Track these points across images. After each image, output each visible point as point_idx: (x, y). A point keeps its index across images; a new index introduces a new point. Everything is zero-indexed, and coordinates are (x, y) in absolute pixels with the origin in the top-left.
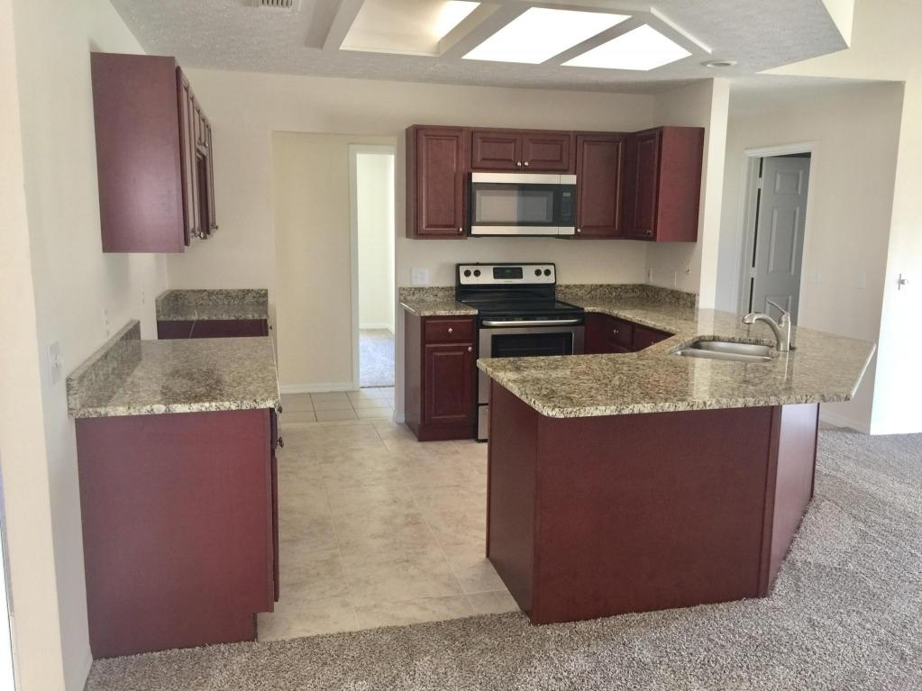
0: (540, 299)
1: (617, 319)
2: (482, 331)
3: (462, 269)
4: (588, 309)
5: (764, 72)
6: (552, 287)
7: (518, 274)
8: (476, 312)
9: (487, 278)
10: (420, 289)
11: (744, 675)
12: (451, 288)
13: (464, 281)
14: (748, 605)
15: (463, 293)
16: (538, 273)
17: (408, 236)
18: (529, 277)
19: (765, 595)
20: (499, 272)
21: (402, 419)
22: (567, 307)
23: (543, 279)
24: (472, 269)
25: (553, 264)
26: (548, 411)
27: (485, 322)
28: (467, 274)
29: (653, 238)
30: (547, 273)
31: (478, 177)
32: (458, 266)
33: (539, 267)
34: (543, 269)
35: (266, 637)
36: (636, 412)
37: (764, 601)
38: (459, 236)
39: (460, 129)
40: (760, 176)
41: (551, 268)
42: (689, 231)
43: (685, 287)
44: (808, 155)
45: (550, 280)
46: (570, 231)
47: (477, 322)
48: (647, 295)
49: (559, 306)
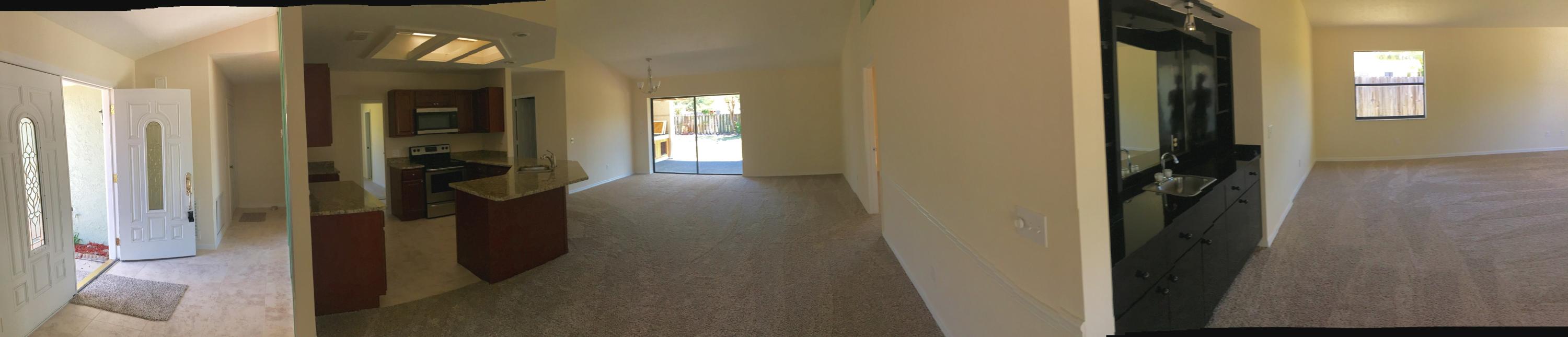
0: (445, 159)
1: (480, 164)
2: (427, 174)
3: (412, 149)
4: (468, 161)
5: (523, 66)
6: (448, 154)
7: (435, 149)
8: (423, 166)
9: (423, 152)
10: (396, 159)
11: (576, 279)
12: (406, 158)
13: (414, 154)
14: (563, 257)
15: (413, 159)
16: (443, 148)
17: (390, 137)
18: (440, 150)
19: (567, 252)
20: (427, 149)
21: (391, 213)
22: (455, 161)
23: (445, 151)
24: (416, 149)
25: (448, 144)
26: (497, 199)
27: (428, 170)
28: (414, 151)
29: (488, 131)
30: (447, 148)
31: (419, 110)
32: (410, 148)
33: (443, 146)
34: (445, 146)
35: (383, 305)
36: (528, 195)
37: (568, 254)
38: (412, 135)
39: (410, 91)
40: (516, 106)
41: (448, 146)
42: (502, 128)
43: (502, 149)
44: (533, 98)
45: (447, 151)
46: (456, 130)
47: (424, 170)
48: (484, 154)
49: (452, 161)
